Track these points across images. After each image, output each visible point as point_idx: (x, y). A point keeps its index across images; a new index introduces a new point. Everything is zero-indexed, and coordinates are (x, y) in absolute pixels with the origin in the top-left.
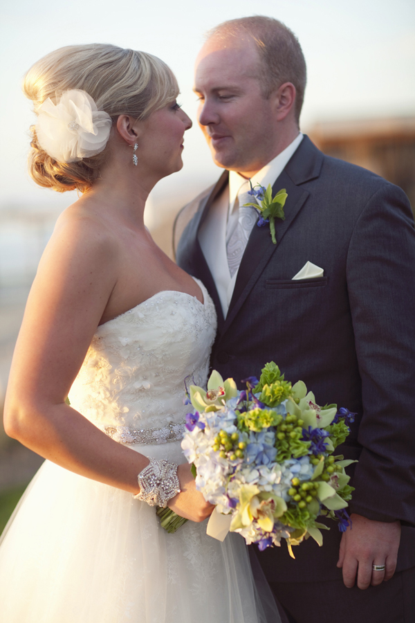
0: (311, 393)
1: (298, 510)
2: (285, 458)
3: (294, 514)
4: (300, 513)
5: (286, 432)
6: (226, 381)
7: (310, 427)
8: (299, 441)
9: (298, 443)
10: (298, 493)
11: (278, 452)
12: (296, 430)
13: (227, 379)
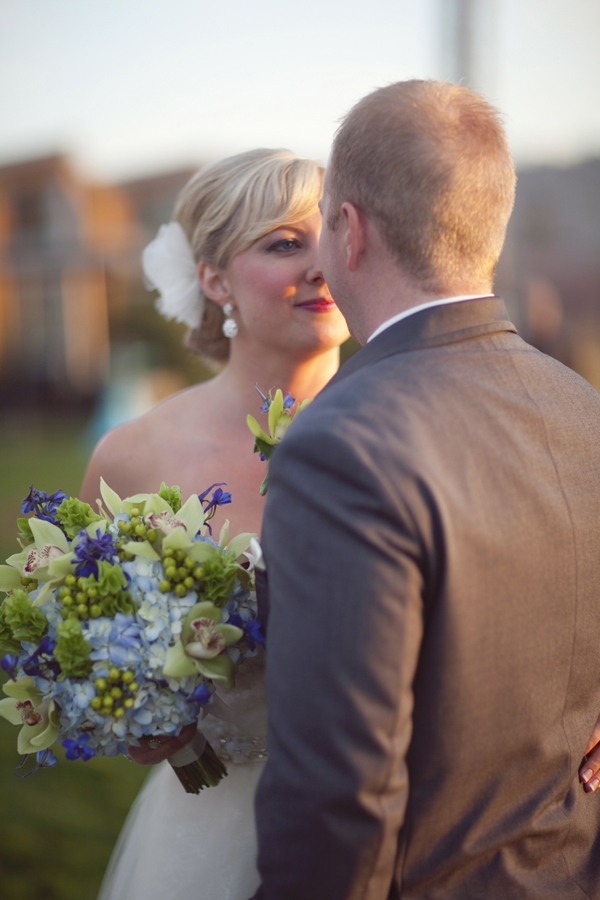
0: (7, 561)
1: (208, 578)
2: (129, 600)
3: (215, 584)
4: (213, 576)
5: (88, 603)
6: (7, 693)
7: (73, 562)
8: (101, 580)
9: (105, 582)
10: (182, 581)
11: (120, 612)
12: (84, 587)
13: (3, 692)
